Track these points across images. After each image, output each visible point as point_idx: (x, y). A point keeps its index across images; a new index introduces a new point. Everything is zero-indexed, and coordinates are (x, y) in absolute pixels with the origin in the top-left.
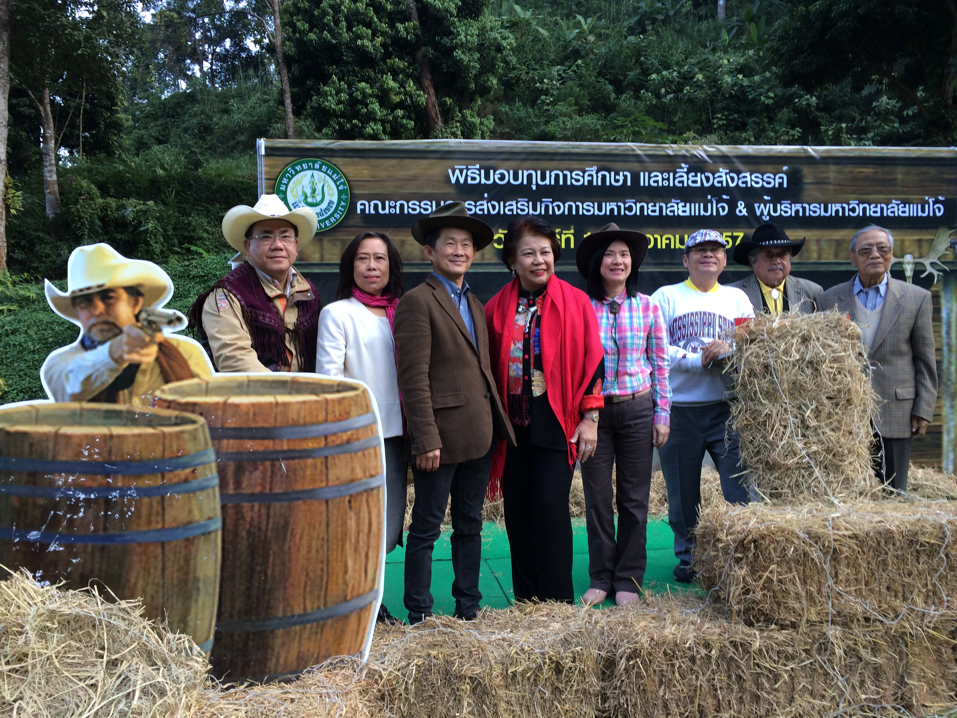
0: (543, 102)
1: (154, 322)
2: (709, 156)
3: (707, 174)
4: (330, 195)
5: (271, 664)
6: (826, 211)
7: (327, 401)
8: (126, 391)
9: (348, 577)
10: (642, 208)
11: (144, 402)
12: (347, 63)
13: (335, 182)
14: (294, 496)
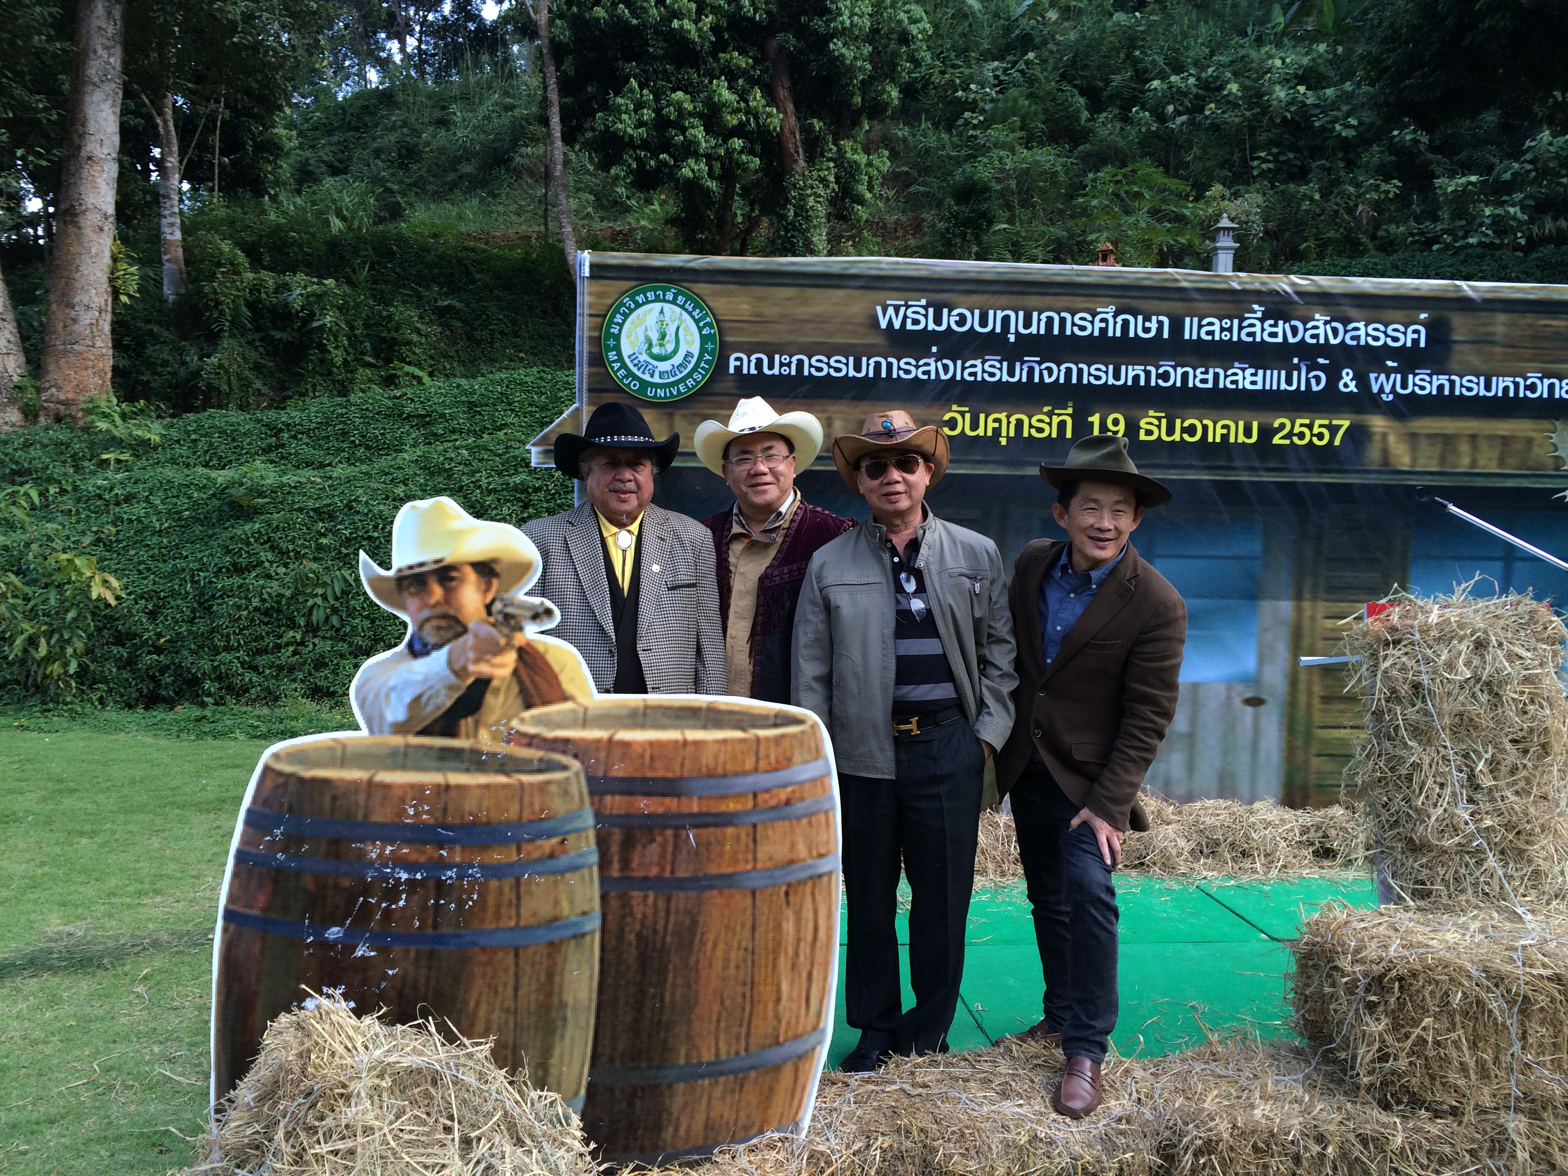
0: (967, 123)
1: (513, 617)
2: (1298, 293)
3: (1293, 323)
4: (687, 342)
5: (668, 1134)
6: (1488, 388)
7: (758, 739)
8: (470, 720)
9: (781, 1008)
10: (1185, 376)
11: (495, 737)
12: (654, 58)
13: (697, 322)
14: (704, 883)
